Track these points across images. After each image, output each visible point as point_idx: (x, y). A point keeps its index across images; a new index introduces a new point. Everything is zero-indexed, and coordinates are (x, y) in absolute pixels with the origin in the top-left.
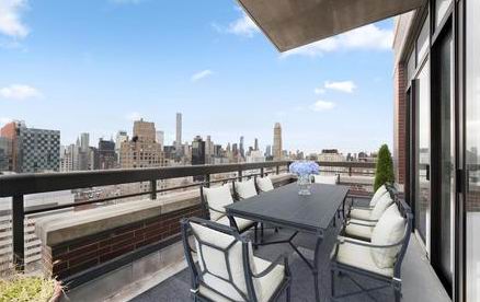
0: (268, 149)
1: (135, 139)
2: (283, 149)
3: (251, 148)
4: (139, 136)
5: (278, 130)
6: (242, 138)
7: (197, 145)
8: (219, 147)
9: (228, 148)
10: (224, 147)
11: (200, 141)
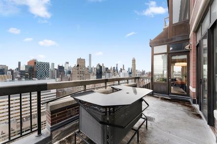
0: (129, 69)
1: (78, 66)
2: (136, 69)
3: (121, 69)
4: (80, 64)
5: (134, 61)
6: (117, 64)
7: (98, 68)
8: (107, 69)
9: (111, 69)
10: (109, 68)
11: (100, 66)
